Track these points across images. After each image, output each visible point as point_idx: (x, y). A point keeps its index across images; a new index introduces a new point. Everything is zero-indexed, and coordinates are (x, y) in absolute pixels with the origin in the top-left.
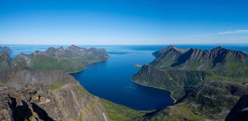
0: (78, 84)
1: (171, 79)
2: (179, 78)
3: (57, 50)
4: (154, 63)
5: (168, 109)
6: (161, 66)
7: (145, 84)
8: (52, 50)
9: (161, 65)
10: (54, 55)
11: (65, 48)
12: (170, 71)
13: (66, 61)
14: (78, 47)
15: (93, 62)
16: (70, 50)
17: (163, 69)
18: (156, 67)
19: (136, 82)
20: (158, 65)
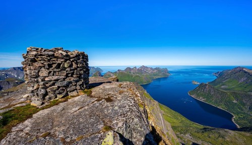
0: (146, 92)
1: (235, 101)
2: (248, 104)
3: (133, 69)
4: (214, 83)
5: (226, 132)
6: (222, 87)
7: (202, 99)
8: (129, 69)
9: (223, 85)
10: (130, 73)
11: (137, 68)
12: (234, 93)
13: (138, 76)
14: (146, 67)
15: (157, 77)
16: (141, 69)
17: (226, 89)
18: (216, 87)
19: (193, 96)
20: (218, 85)
